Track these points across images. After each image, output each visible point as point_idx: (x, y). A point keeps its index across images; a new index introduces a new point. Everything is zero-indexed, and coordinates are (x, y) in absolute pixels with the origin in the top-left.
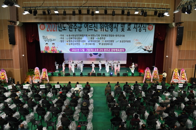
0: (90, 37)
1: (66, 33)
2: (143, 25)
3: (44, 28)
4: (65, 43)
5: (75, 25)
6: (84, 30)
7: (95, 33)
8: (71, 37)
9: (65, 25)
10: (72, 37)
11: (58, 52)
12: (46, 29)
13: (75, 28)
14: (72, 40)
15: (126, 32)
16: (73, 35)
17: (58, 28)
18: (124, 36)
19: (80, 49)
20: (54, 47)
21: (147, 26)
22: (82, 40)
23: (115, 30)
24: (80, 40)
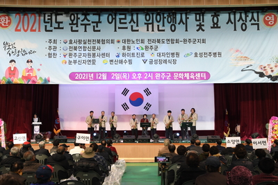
0: (122, 44)
1: (63, 36)
2: (250, 15)
3: (9, 23)
4: (59, 59)
5: (86, 18)
6: (107, 30)
7: (134, 36)
8: (74, 45)
9: (60, 18)
10: (78, 45)
11: (40, 82)
12: (13, 25)
13: (86, 25)
14: (77, 52)
15: (208, 32)
16: (80, 41)
17: (43, 25)
18: (204, 41)
19: (95, 73)
20: (32, 70)
21: (261, 17)
22: (101, 52)
23: (180, 28)
24: (97, 52)
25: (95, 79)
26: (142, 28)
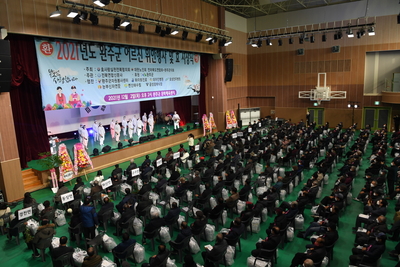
4: (96, 84)
5: (111, 50)
6: (124, 60)
8: (105, 72)
11: (84, 105)
13: (111, 55)
14: (108, 78)
16: (108, 69)
18: (173, 71)
22: (124, 77)
24: (120, 78)
25: (121, 99)
26: (145, 60)
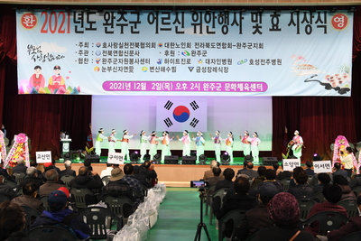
0: (164, 49)
1: (96, 38)
2: (316, 16)
3: (34, 23)
4: (92, 65)
5: (122, 17)
6: (147, 31)
7: (178, 39)
8: (109, 49)
9: (93, 17)
10: (113, 49)
11: (68, 92)
12: (39, 26)
13: (122, 25)
14: (112, 57)
15: (267, 35)
16: (115, 45)
17: (73, 25)
18: (261, 46)
19: (132, 83)
20: (59, 78)
21: (329, 18)
22: (140, 57)
23: (234, 29)
24: (135, 57)
25: (132, 89)
26: (189, 30)
